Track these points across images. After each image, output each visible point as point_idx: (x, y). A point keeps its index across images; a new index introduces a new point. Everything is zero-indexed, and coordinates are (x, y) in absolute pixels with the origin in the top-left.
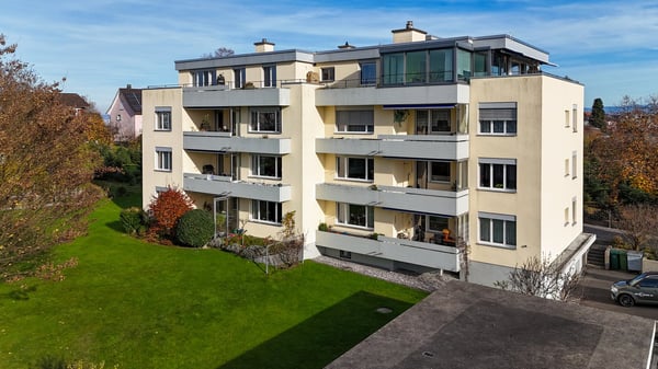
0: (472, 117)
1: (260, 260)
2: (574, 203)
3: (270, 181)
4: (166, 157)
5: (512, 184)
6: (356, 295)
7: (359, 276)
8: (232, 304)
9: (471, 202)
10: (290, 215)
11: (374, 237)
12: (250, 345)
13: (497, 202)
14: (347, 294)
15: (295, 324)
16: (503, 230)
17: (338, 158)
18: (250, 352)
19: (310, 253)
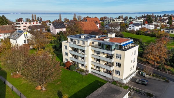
0: (115, 56)
1: (82, 74)
2: (134, 66)
3: (84, 61)
4: (67, 54)
5: (120, 66)
6: (96, 81)
7: (97, 77)
8: (78, 82)
9: (114, 68)
10: (87, 66)
11: (99, 71)
12: (81, 89)
13: (118, 68)
14: (94, 80)
15: (86, 86)
16: (118, 73)
17: (95, 58)
18: (81, 90)
19: (90, 72)
